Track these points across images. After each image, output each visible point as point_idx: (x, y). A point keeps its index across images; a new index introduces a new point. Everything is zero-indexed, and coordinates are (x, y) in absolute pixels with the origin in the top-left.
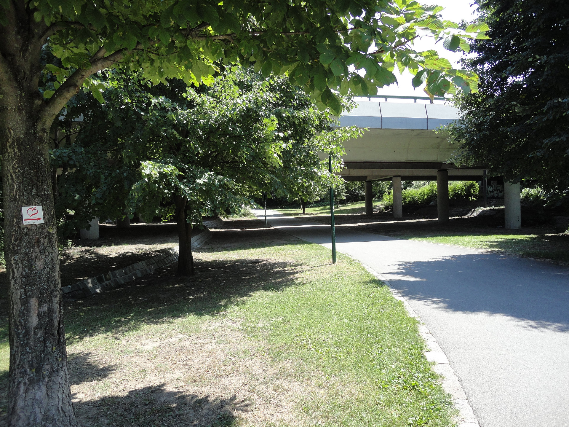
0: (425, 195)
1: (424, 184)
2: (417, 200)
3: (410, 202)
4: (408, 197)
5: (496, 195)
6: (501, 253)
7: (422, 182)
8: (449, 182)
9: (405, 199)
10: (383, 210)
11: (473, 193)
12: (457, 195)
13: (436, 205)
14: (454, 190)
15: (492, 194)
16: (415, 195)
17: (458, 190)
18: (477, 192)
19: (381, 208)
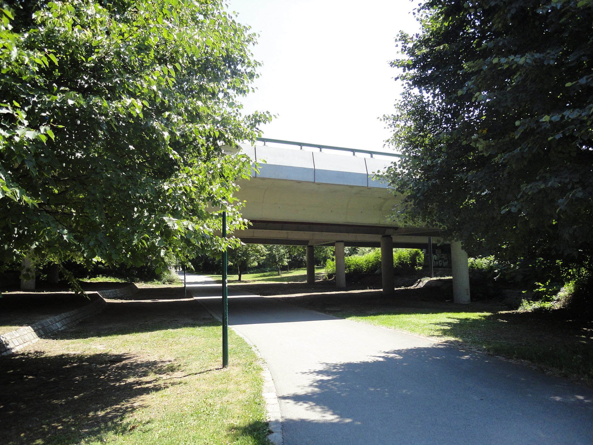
0: (370, 262)
1: (370, 251)
2: (362, 267)
3: (355, 270)
4: (353, 264)
5: (440, 265)
6: (460, 345)
7: (367, 249)
8: (394, 249)
9: (349, 267)
10: (326, 278)
11: (418, 261)
12: (402, 263)
13: (380, 275)
14: (400, 258)
15: (437, 263)
16: (360, 263)
17: (404, 258)
18: (422, 261)
19: (323, 276)
